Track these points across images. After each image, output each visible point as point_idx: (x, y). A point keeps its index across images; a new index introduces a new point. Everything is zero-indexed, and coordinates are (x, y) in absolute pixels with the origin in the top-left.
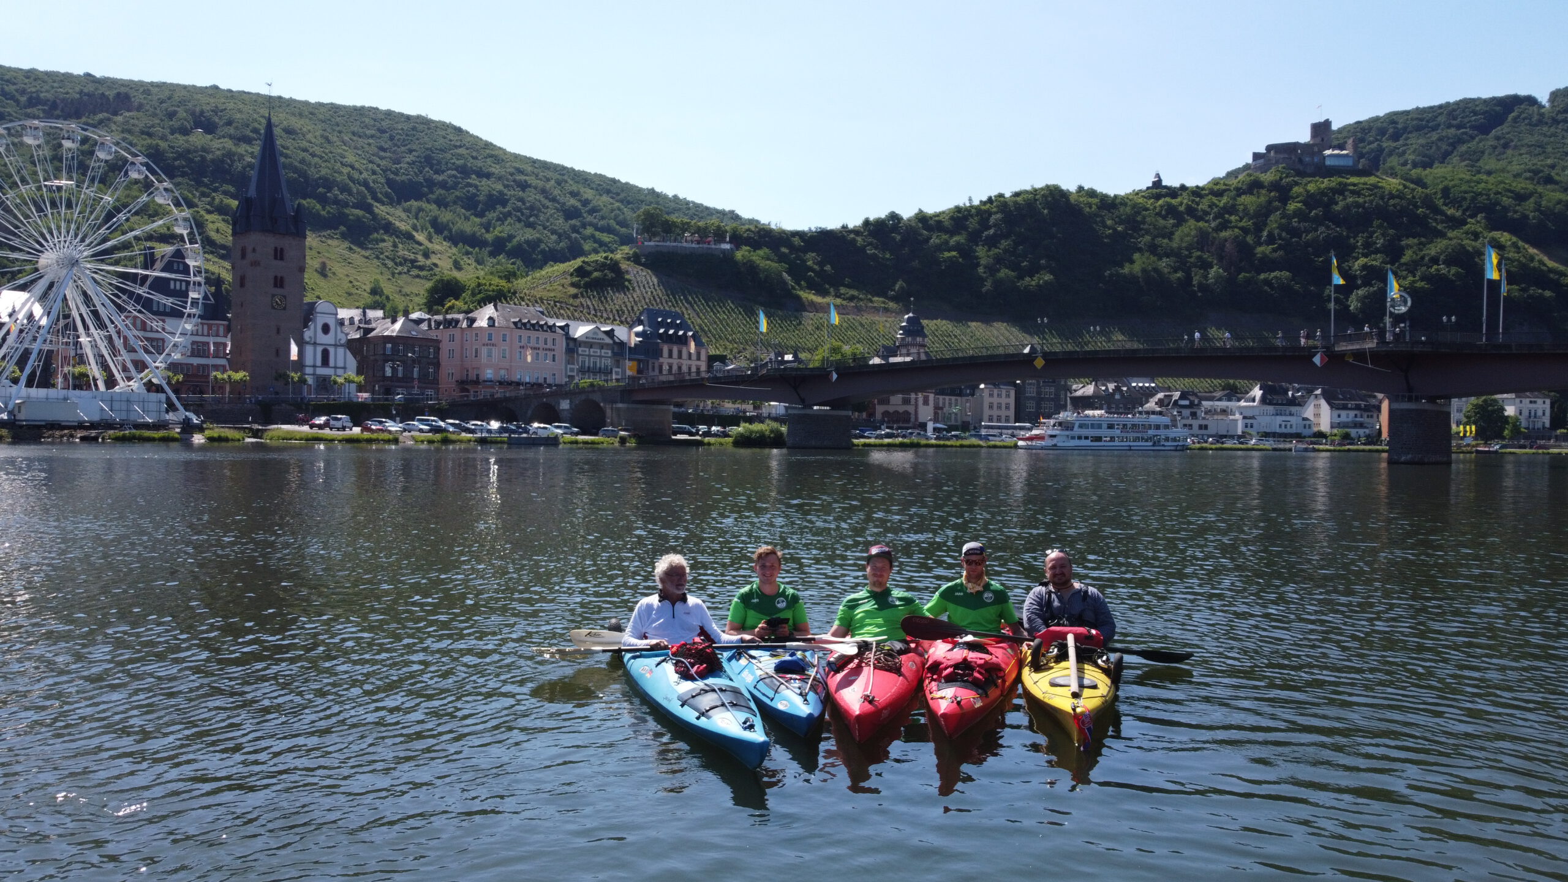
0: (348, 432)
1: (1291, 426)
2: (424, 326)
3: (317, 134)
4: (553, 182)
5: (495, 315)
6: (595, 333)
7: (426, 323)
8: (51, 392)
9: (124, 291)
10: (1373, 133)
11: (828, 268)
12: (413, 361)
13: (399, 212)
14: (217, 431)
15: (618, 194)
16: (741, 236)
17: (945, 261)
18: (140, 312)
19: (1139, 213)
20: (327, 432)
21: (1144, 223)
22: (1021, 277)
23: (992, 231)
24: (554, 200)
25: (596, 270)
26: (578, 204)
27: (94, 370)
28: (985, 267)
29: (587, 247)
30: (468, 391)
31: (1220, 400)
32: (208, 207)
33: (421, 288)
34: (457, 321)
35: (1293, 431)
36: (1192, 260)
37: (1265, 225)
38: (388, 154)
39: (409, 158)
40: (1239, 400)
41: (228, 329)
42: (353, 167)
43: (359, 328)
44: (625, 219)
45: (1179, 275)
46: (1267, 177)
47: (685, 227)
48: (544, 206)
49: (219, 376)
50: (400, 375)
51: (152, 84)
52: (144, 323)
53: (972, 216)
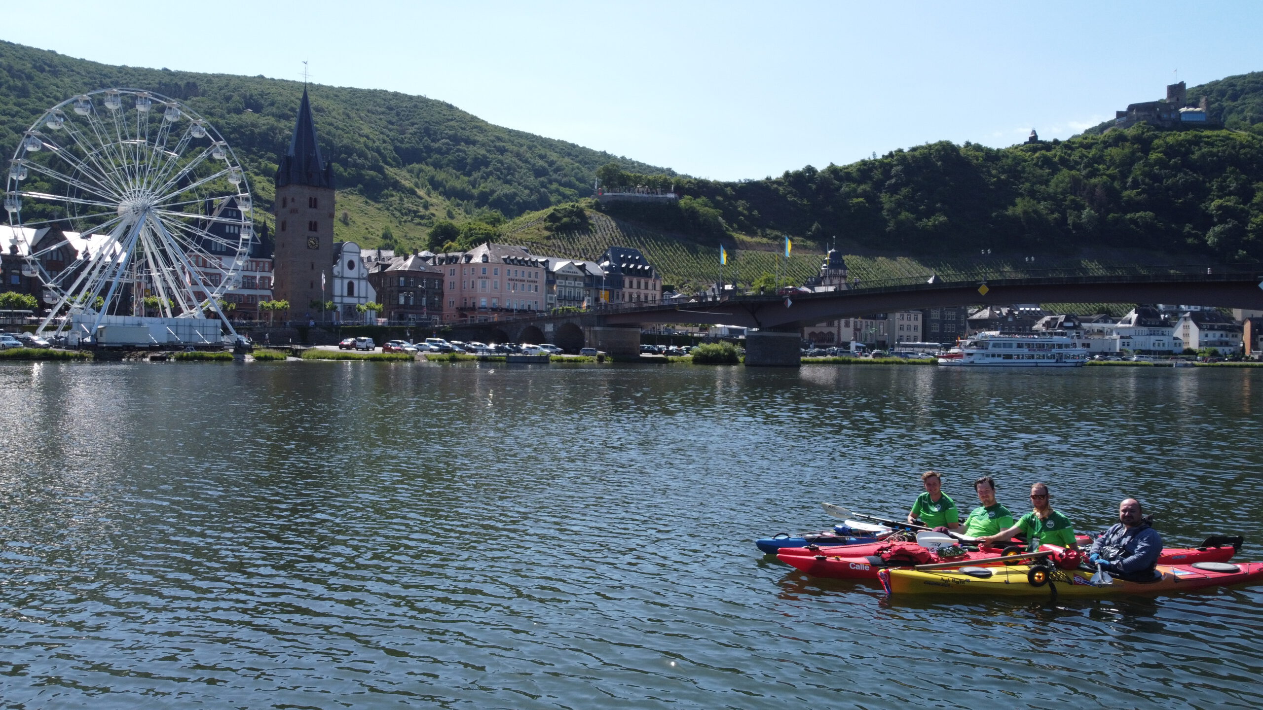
0: (371, 352)
1: (1164, 345)
2: (430, 263)
3: (341, 111)
4: (525, 147)
5: (488, 253)
6: (570, 268)
7: (431, 260)
8: (128, 319)
9: (189, 234)
10: (1214, 95)
11: (755, 212)
12: (423, 291)
13: (404, 173)
14: (263, 352)
15: (577, 156)
16: (683, 188)
17: (853, 206)
18: (200, 251)
19: (1019, 164)
20: (354, 351)
21: (1023, 171)
22: (919, 219)
23: (893, 181)
24: (526, 161)
25: (565, 216)
26: (546, 165)
27: (164, 300)
28: (888, 210)
29: (553, 198)
30: (466, 316)
31: (1097, 322)
32: (256, 170)
33: (424, 233)
34: (457, 258)
35: (1166, 348)
36: (1067, 203)
37: (1130, 172)
38: (395, 127)
39: (412, 130)
40: (1115, 322)
41: (272, 266)
42: (367, 137)
43: (378, 264)
44: (583, 176)
45: (1056, 215)
46: (1130, 132)
47: (637, 181)
48: (518, 166)
49: (265, 304)
50: (411, 303)
51: (213, 76)
52: (205, 262)
53: (876, 168)
